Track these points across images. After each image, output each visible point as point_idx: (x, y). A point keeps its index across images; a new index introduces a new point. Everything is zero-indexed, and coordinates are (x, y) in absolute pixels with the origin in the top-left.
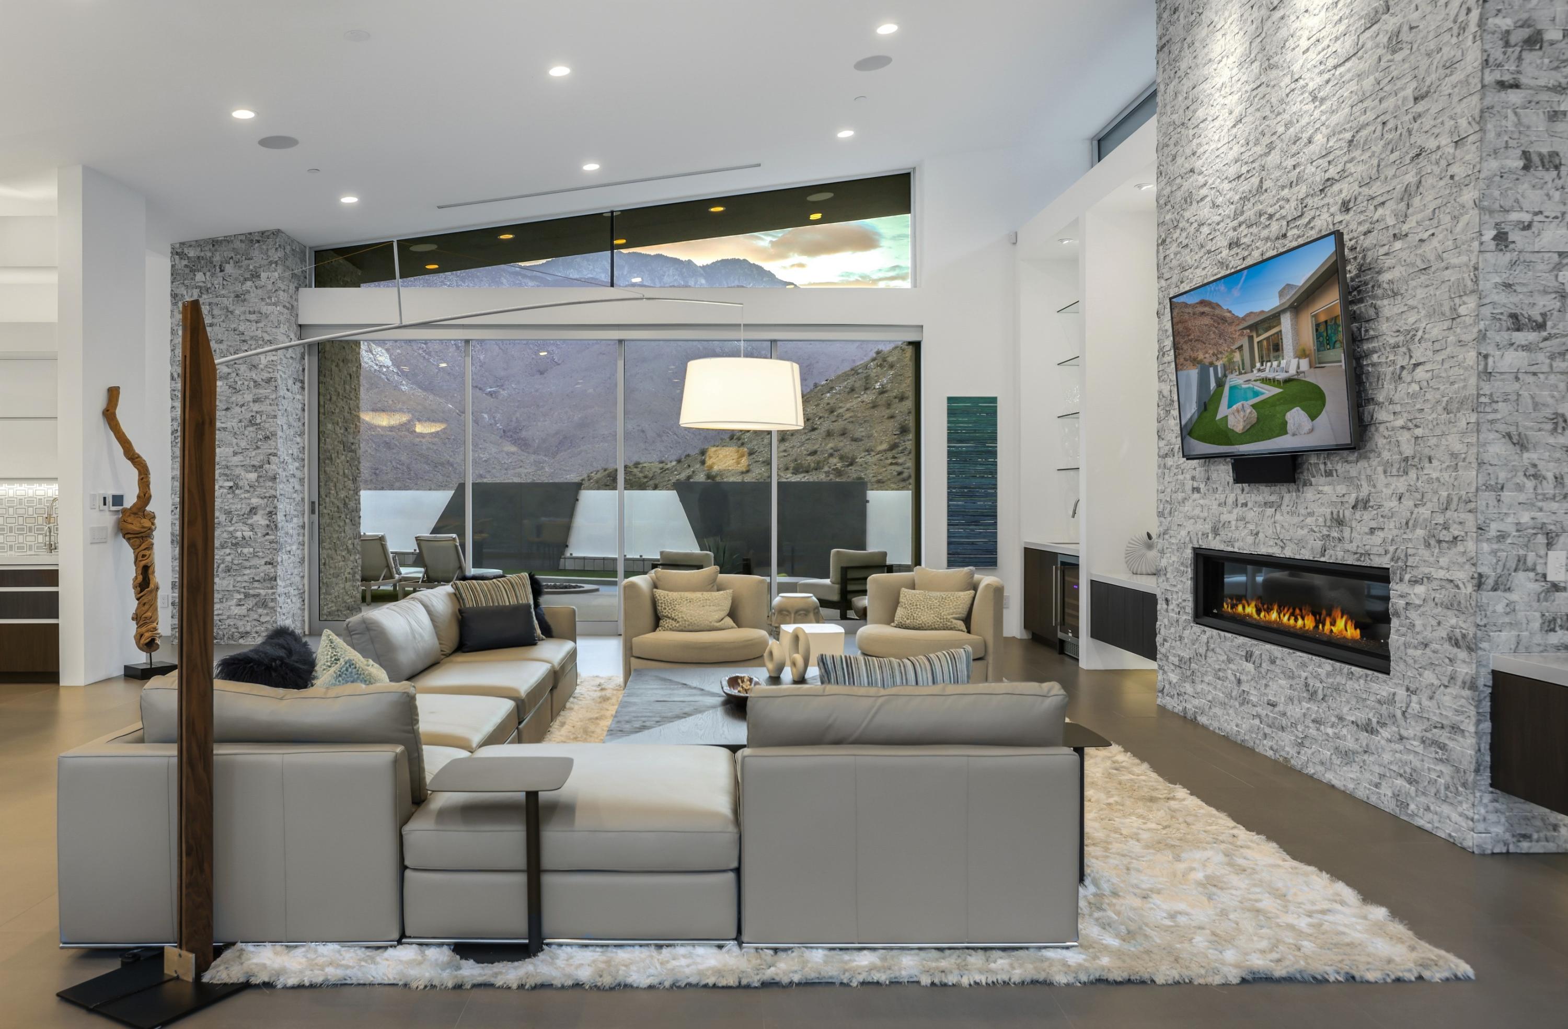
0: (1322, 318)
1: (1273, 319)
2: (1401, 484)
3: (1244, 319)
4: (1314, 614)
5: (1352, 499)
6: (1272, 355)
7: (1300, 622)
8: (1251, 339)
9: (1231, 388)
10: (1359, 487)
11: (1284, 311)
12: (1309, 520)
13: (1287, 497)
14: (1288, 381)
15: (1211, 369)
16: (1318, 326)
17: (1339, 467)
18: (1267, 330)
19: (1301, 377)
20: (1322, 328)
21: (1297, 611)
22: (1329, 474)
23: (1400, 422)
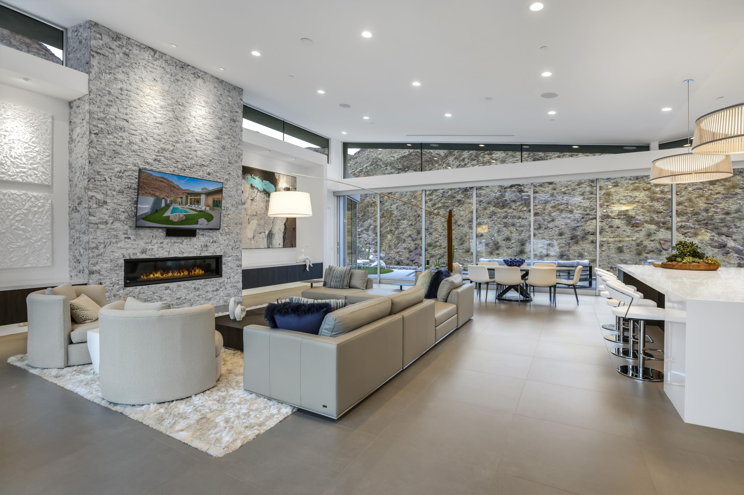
0: (216, 200)
1: (199, 194)
2: (225, 238)
3: (185, 190)
4: (187, 270)
5: (211, 241)
6: (196, 203)
7: (182, 274)
8: (187, 197)
9: (174, 208)
10: (213, 238)
11: (203, 194)
12: (195, 246)
13: (185, 241)
14: (200, 211)
15: (163, 201)
16: (214, 201)
17: (206, 233)
18: (195, 196)
19: (206, 211)
20: (215, 202)
21: (181, 271)
22: (203, 235)
23: (225, 225)
